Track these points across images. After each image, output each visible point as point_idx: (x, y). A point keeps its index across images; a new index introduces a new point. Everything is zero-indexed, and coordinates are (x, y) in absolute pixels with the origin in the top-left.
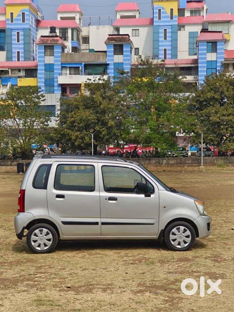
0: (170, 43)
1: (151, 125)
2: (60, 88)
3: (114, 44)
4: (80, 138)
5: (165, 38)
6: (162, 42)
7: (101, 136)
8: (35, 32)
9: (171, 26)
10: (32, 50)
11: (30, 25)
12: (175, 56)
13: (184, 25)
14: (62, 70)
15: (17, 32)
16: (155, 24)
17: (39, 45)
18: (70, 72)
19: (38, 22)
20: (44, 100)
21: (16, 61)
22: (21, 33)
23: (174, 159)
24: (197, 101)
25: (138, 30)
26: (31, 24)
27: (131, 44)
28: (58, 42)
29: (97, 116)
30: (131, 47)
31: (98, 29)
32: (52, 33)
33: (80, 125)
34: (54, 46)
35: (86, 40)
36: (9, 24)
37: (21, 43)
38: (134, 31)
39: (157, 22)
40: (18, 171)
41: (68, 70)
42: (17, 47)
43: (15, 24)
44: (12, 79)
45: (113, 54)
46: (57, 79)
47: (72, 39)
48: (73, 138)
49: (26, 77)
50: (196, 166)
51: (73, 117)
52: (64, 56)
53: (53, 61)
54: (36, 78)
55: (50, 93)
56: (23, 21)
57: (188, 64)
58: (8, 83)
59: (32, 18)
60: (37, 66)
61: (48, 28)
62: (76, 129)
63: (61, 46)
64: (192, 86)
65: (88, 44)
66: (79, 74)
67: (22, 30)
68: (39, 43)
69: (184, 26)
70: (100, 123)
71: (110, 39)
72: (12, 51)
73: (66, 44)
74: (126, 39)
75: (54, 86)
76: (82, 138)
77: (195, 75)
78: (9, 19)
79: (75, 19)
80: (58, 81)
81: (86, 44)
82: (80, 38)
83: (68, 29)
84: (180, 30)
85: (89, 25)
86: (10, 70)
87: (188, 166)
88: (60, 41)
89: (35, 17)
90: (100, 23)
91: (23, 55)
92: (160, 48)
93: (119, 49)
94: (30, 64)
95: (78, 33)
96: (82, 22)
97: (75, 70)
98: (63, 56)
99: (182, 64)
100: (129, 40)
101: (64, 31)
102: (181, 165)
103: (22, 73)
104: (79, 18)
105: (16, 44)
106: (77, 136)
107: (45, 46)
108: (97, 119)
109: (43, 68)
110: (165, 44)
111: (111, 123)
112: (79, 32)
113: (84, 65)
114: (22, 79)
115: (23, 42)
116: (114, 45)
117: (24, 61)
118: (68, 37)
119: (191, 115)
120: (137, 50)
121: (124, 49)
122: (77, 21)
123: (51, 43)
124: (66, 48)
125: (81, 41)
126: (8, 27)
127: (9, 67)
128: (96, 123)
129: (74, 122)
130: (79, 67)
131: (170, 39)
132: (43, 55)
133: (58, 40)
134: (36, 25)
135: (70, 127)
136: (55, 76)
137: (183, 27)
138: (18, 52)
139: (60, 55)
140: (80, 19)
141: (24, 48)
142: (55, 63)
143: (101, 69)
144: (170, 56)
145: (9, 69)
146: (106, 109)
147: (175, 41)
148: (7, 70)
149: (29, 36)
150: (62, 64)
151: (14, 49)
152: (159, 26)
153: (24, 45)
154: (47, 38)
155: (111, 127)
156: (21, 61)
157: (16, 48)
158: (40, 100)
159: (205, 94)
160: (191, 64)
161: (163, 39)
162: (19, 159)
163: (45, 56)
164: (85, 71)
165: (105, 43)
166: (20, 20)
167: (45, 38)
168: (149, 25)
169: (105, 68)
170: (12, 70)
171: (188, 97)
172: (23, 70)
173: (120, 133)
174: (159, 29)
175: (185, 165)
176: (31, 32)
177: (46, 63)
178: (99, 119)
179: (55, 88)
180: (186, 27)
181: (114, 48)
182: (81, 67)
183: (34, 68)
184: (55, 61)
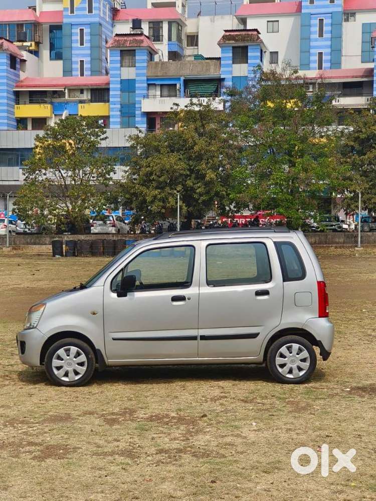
0: (329, 43)
1: (277, 178)
2: (145, 119)
3: (234, 45)
4: (160, 200)
5: (321, 35)
6: (316, 40)
7: (196, 196)
8: (111, 28)
9: (331, 15)
10: (104, 58)
11: (100, 17)
12: (336, 63)
13: (353, 12)
14: (148, 90)
15: (80, 29)
16: (303, 11)
17: (112, 49)
18: (161, 94)
19: (115, 12)
20: (106, 138)
21: (78, 75)
22: (87, 31)
23: (315, 236)
24: (356, 139)
25: (278, 21)
26: (102, 15)
27: (262, 45)
28: (142, 45)
29: (188, 164)
30: (261, 51)
31: (212, 21)
32: (137, 29)
33: (160, 179)
34: (136, 51)
35: (193, 40)
36: (68, 16)
37: (85, 47)
38: (270, 24)
39: (307, 7)
40: (53, 252)
41: (158, 89)
42: (80, 53)
43: (78, 16)
44: (69, 105)
45: (231, 62)
46: (141, 104)
47: (170, 39)
48: (149, 199)
49: (91, 101)
50: (348, 248)
51: (149, 166)
52: (152, 68)
53: (135, 75)
54: (108, 104)
55: (129, 128)
56: (90, 11)
57: (356, 77)
58: (63, 111)
59: (104, 6)
60: (108, 84)
61: (129, 22)
62: (154, 184)
63: (147, 50)
64: (347, 114)
65: (196, 47)
66: (176, 96)
67: (89, 25)
68: (112, 47)
69: (355, 14)
70: (193, 176)
71: (228, 37)
72: (72, 59)
73: (157, 48)
74: (253, 37)
75: (135, 116)
76: (164, 200)
77: (368, 96)
78: (68, 8)
79: (175, 6)
80: (141, 108)
81: (192, 48)
82: (184, 38)
83: (163, 23)
84: (347, 20)
85: (198, 15)
86: (66, 91)
87: (336, 248)
88: (146, 43)
89: (110, 3)
90: (215, 12)
91: (89, 66)
92: (312, 51)
93: (240, 54)
94: (98, 80)
95: (178, 28)
96: (186, 10)
97: (169, 89)
98: (150, 67)
99: (347, 77)
100: (259, 38)
101: (156, 26)
102: (325, 245)
103: (86, 96)
104: (183, 4)
105: (77, 48)
106: (155, 197)
107: (121, 51)
108: (190, 170)
109: (119, 86)
110: (320, 45)
111: (210, 175)
112: (181, 27)
113: (184, 80)
114: (86, 105)
115: (89, 45)
116: (234, 48)
117: (91, 75)
118: (162, 36)
119: (346, 162)
120: (275, 55)
121: (249, 54)
122: (179, 9)
123: (131, 45)
124: (156, 53)
125: (185, 42)
126: (65, 21)
127: (65, 87)
128: (187, 176)
129: (151, 174)
130: (176, 85)
131: (329, 36)
132: (119, 65)
133: (142, 41)
134: (112, 16)
135: (145, 181)
136: (137, 99)
137: (353, 16)
138: (82, 62)
139: (145, 64)
140: (183, 6)
141: (91, 55)
142: (137, 79)
143: (211, 88)
144: (329, 65)
145: (65, 89)
146: (203, 152)
147: (337, 38)
148: (62, 91)
149: (100, 35)
150: (148, 80)
151: (75, 56)
152: (312, 14)
153: (91, 50)
154: (125, 38)
155: (211, 182)
156: (86, 75)
157: (78, 55)
158: (99, 138)
159: (369, 128)
160: (362, 77)
161: (318, 36)
162: (66, 233)
163: (122, 66)
164: (185, 92)
165: (219, 44)
166: (84, 9)
167: (121, 38)
168: (296, 14)
169: (218, 86)
170: (70, 90)
171: (342, 132)
172: (87, 89)
173: (226, 192)
174: (310, 19)
175: (330, 245)
176: (103, 29)
177: (123, 78)
178: (192, 168)
179: (137, 119)
180: (358, 16)
181: (233, 53)
182: (180, 85)
183: (104, 87)
184: (137, 75)
